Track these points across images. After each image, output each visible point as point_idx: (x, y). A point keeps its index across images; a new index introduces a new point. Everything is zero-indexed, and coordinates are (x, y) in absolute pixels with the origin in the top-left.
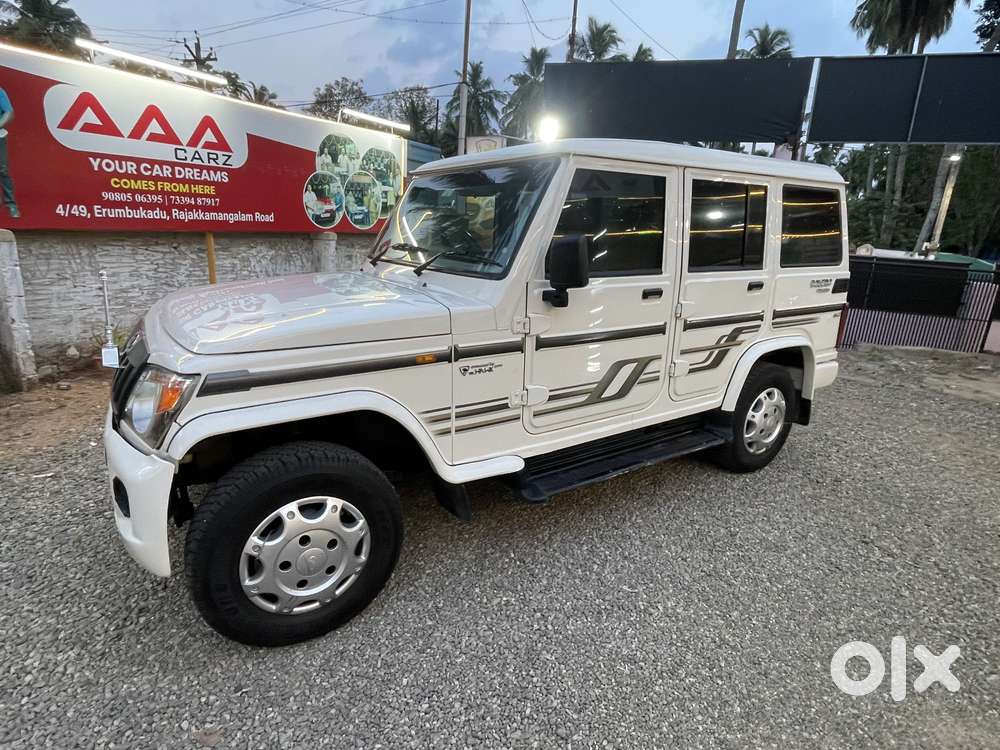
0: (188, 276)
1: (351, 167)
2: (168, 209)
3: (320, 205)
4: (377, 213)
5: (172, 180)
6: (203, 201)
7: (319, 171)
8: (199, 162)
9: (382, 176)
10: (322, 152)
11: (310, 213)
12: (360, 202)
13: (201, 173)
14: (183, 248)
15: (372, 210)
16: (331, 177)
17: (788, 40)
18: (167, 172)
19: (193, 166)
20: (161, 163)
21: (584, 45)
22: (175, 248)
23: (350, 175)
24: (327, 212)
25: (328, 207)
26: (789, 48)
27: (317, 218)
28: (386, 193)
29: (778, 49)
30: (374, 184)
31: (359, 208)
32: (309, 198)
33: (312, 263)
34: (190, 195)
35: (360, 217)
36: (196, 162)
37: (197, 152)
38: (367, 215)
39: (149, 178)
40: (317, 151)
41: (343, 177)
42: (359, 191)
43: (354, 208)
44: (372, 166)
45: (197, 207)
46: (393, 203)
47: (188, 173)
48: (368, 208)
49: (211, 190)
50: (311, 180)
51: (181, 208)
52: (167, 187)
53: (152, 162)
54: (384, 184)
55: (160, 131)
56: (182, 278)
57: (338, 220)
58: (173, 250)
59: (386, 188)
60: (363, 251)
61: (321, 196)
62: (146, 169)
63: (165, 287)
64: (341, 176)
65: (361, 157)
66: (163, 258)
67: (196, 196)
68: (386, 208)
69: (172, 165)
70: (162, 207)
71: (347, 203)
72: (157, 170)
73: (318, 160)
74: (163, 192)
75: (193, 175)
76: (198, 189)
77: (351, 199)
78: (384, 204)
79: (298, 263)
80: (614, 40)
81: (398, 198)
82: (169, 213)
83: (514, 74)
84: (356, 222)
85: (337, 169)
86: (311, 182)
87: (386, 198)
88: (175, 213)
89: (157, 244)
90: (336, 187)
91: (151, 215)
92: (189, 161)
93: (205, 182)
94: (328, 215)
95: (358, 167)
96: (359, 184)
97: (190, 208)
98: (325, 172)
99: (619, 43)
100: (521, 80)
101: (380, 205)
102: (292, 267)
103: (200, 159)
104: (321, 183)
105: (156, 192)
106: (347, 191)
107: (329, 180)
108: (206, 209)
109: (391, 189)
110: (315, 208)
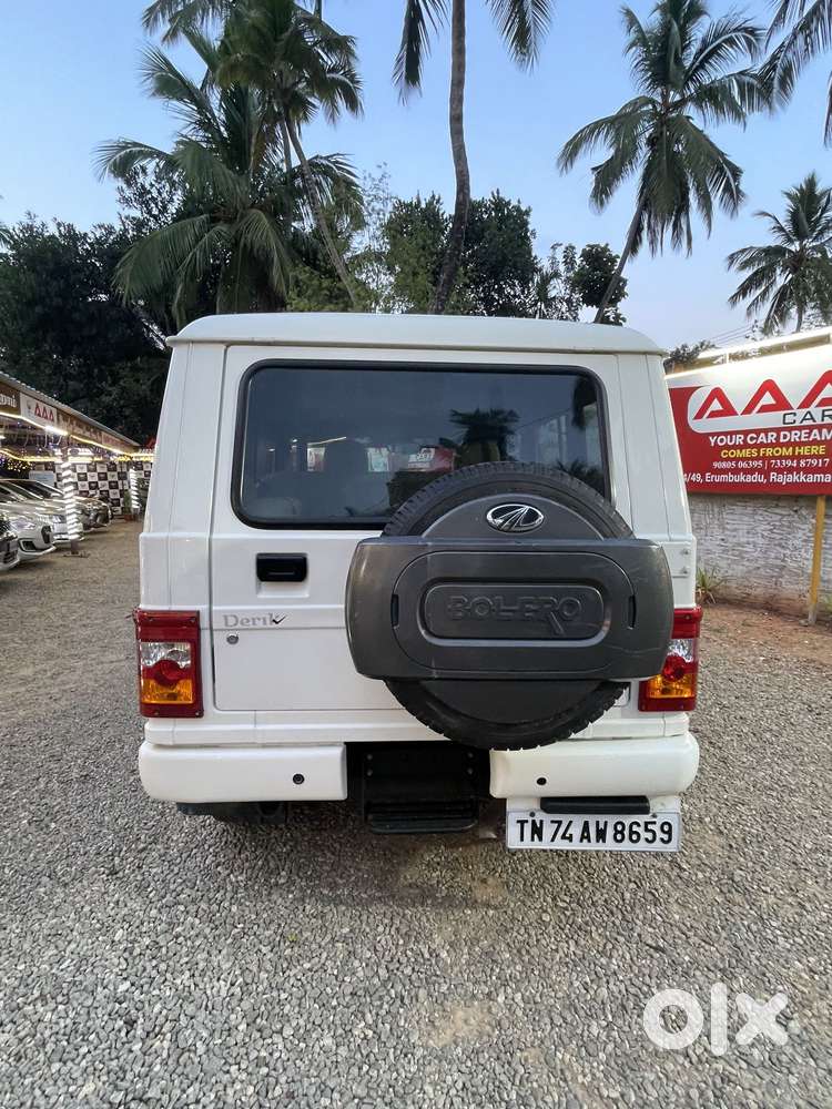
0: (805, 541)
2: (765, 472)
5: (778, 444)
6: (807, 463)
8: (811, 422)
13: (810, 434)
14: (804, 512)
18: (772, 437)
19: (800, 428)
20: (766, 431)
22: (796, 511)
34: (792, 458)
36: (805, 423)
37: (809, 412)
39: (755, 446)
45: (798, 470)
47: (794, 436)
49: (821, 450)
51: (780, 471)
52: (769, 451)
53: (758, 432)
55: (771, 402)
58: (792, 513)
62: (752, 439)
66: (780, 521)
67: (799, 457)
69: (778, 430)
70: (761, 471)
72: (762, 438)
74: (764, 458)
75: (800, 438)
76: (804, 451)
82: (767, 477)
88: (773, 476)
89: (777, 506)
91: (749, 479)
92: (797, 424)
93: (815, 442)
97: (790, 470)
103: (812, 418)
105: (758, 458)
108: (809, 470)
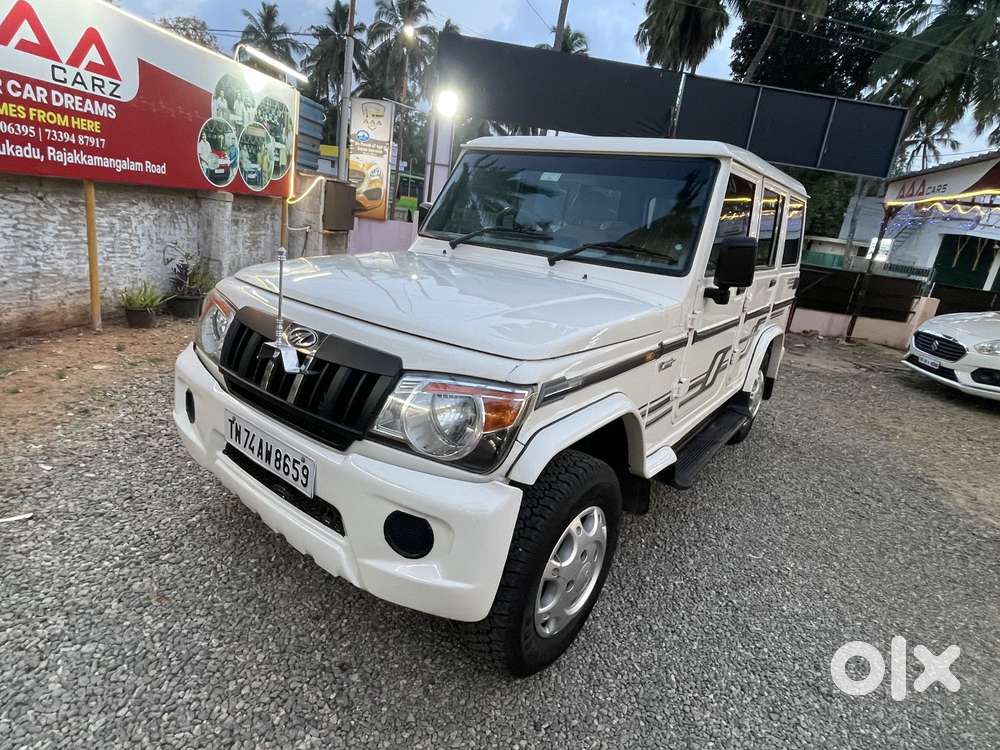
0: (56, 236)
1: (246, 115)
2: (41, 144)
3: (215, 158)
4: (269, 174)
5: (47, 107)
6: (85, 140)
7: (214, 117)
8: (80, 88)
9: (275, 131)
10: (218, 95)
11: (204, 167)
12: (254, 159)
13: (83, 102)
14: (51, 200)
15: (265, 169)
16: (226, 125)
17: (585, 43)
18: (41, 95)
19: (74, 93)
20: (35, 83)
21: (393, 9)
22: (41, 198)
23: (246, 126)
24: (221, 167)
25: (222, 162)
26: (585, 50)
27: (211, 173)
28: (278, 150)
29: (577, 49)
30: (268, 138)
31: (254, 166)
32: (204, 148)
33: (198, 227)
34: (70, 130)
35: (253, 176)
36: (78, 87)
37: (78, 74)
38: (260, 174)
39: (19, 101)
40: (213, 92)
41: (239, 127)
42: (252, 145)
43: (249, 165)
44: (267, 119)
45: (78, 147)
46: (285, 164)
47: (68, 101)
48: (262, 166)
49: (94, 126)
50: (206, 127)
51: (59, 146)
52: (42, 116)
53: (23, 80)
54: (277, 140)
55: (33, 39)
56: (48, 239)
57: (232, 178)
58: (38, 201)
59: (278, 145)
60: (250, 216)
61: (217, 148)
62: (14, 88)
63: (27, 250)
64: (236, 125)
65: (257, 106)
66: (25, 212)
67: (77, 132)
68: (278, 168)
69: (48, 87)
70: (35, 143)
71: (241, 158)
72: (28, 92)
73: (215, 104)
74: (36, 123)
75: (74, 104)
76: (80, 123)
77: (246, 154)
78: (277, 163)
79: (184, 226)
80: (424, 10)
81: (289, 158)
82: (44, 152)
83: (316, 25)
84: (250, 181)
85: (232, 117)
86: (206, 129)
87: (279, 156)
88: (51, 152)
89: (17, 191)
90: (230, 139)
91: (20, 152)
92: (68, 85)
93: (88, 116)
94: (222, 171)
95: (253, 117)
96: (253, 138)
97: (71, 147)
98: (221, 119)
99: (429, 14)
100: (323, 33)
101: (273, 164)
102: (177, 231)
103: (83, 83)
104: (217, 133)
105: (27, 122)
106: (242, 144)
107: (224, 130)
108: (90, 150)
109: (284, 146)
110: (210, 162)
